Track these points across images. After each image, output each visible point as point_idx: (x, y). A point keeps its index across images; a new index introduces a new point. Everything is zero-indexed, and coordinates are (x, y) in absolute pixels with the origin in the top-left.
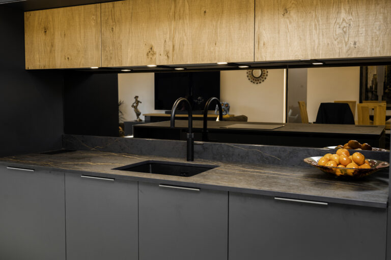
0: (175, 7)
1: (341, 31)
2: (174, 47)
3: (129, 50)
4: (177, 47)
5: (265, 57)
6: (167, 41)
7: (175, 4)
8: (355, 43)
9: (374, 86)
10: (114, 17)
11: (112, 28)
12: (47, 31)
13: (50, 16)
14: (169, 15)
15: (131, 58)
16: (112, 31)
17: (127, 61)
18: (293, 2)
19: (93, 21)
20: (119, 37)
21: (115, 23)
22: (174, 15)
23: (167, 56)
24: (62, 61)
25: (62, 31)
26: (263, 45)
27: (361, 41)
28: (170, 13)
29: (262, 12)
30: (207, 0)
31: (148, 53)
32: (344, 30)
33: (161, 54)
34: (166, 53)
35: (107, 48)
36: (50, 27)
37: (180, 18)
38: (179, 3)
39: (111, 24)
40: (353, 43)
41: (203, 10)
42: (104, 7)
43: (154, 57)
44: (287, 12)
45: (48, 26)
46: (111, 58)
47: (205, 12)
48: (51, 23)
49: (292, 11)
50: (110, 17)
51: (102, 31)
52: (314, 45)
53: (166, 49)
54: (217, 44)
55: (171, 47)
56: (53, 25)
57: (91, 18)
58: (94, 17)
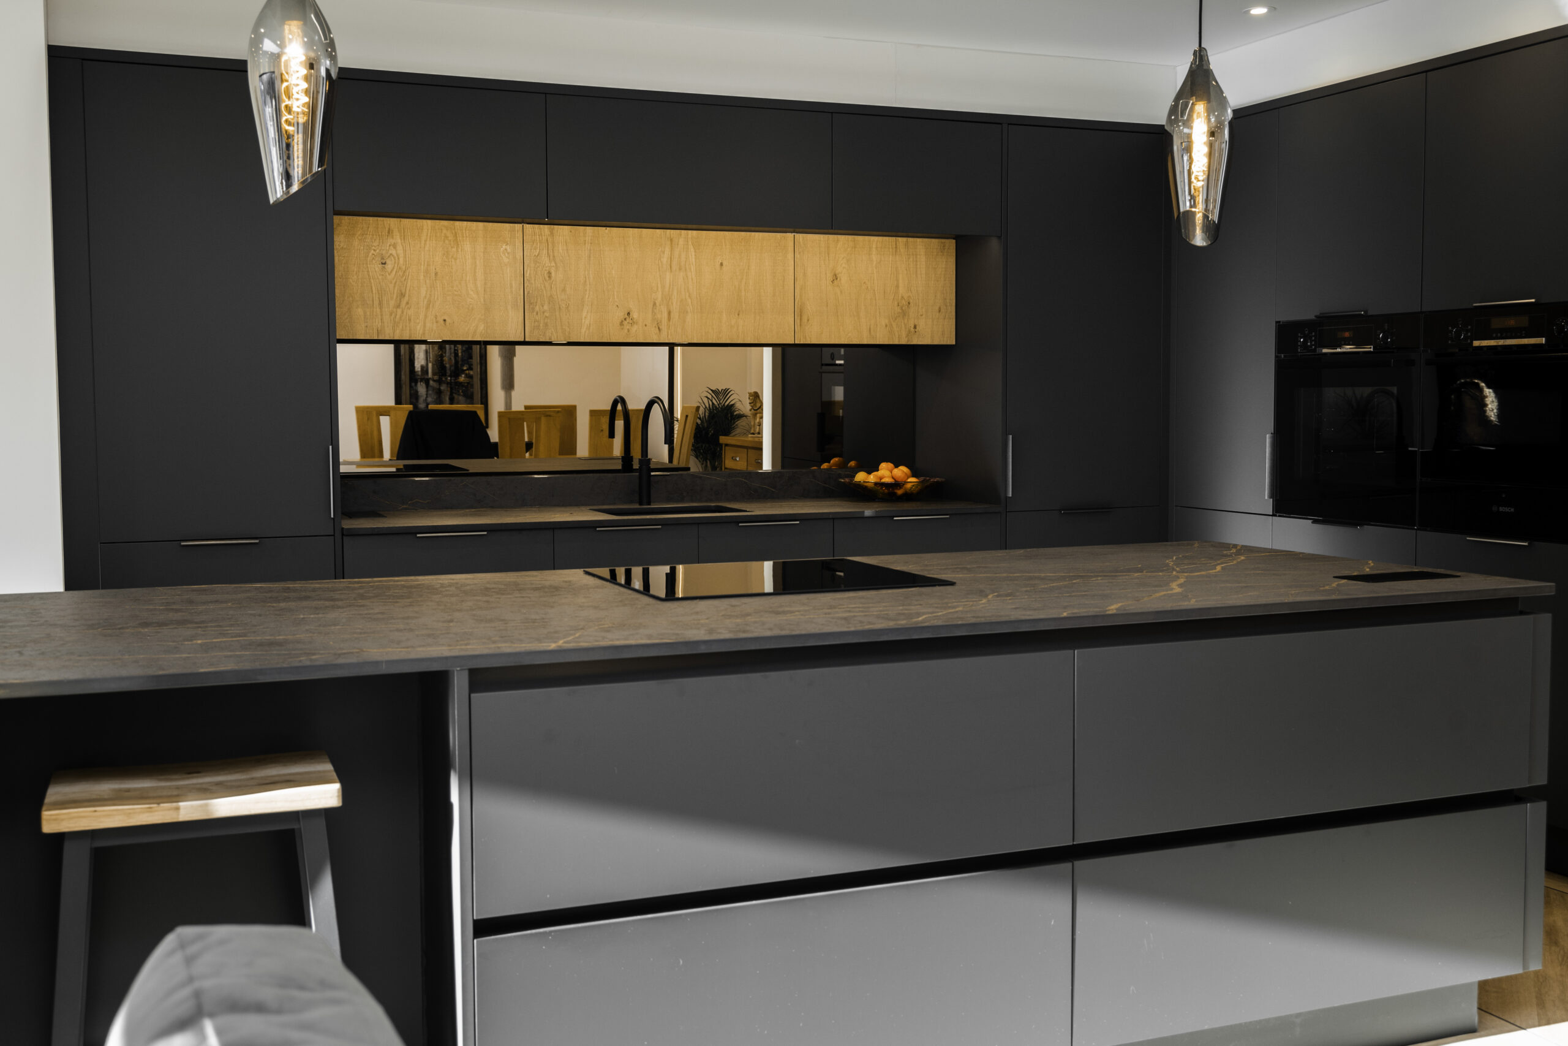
0: (672, 249)
1: (900, 311)
2: (669, 313)
3: (584, 314)
4: (675, 315)
5: (810, 338)
6: (658, 304)
7: (671, 246)
8: (915, 327)
9: (430, 365)
10: (553, 252)
11: (549, 273)
12: (388, 262)
13: (396, 233)
14: (661, 262)
15: (588, 328)
16: (550, 277)
17: (581, 333)
18: (844, 265)
19: (507, 254)
20: (564, 290)
21: (556, 263)
22: (669, 263)
23: (659, 328)
24: (428, 325)
25: (428, 265)
26: (806, 321)
27: (921, 324)
28: (662, 259)
29: (805, 274)
30: (724, 246)
31: (622, 321)
32: (904, 309)
33: (647, 324)
34: (656, 323)
35: (537, 307)
36: (397, 255)
37: (680, 269)
38: (678, 244)
39: (547, 265)
40: (913, 326)
41: (718, 260)
42: (531, 232)
43: (635, 328)
44: (837, 279)
45: (390, 252)
46: (546, 325)
47: (722, 264)
48: (400, 248)
49: (844, 278)
50: (545, 252)
51: (527, 275)
52: (870, 325)
53: (656, 316)
54: (741, 315)
55: (665, 315)
56: (405, 251)
57: (502, 249)
58: (508, 247)
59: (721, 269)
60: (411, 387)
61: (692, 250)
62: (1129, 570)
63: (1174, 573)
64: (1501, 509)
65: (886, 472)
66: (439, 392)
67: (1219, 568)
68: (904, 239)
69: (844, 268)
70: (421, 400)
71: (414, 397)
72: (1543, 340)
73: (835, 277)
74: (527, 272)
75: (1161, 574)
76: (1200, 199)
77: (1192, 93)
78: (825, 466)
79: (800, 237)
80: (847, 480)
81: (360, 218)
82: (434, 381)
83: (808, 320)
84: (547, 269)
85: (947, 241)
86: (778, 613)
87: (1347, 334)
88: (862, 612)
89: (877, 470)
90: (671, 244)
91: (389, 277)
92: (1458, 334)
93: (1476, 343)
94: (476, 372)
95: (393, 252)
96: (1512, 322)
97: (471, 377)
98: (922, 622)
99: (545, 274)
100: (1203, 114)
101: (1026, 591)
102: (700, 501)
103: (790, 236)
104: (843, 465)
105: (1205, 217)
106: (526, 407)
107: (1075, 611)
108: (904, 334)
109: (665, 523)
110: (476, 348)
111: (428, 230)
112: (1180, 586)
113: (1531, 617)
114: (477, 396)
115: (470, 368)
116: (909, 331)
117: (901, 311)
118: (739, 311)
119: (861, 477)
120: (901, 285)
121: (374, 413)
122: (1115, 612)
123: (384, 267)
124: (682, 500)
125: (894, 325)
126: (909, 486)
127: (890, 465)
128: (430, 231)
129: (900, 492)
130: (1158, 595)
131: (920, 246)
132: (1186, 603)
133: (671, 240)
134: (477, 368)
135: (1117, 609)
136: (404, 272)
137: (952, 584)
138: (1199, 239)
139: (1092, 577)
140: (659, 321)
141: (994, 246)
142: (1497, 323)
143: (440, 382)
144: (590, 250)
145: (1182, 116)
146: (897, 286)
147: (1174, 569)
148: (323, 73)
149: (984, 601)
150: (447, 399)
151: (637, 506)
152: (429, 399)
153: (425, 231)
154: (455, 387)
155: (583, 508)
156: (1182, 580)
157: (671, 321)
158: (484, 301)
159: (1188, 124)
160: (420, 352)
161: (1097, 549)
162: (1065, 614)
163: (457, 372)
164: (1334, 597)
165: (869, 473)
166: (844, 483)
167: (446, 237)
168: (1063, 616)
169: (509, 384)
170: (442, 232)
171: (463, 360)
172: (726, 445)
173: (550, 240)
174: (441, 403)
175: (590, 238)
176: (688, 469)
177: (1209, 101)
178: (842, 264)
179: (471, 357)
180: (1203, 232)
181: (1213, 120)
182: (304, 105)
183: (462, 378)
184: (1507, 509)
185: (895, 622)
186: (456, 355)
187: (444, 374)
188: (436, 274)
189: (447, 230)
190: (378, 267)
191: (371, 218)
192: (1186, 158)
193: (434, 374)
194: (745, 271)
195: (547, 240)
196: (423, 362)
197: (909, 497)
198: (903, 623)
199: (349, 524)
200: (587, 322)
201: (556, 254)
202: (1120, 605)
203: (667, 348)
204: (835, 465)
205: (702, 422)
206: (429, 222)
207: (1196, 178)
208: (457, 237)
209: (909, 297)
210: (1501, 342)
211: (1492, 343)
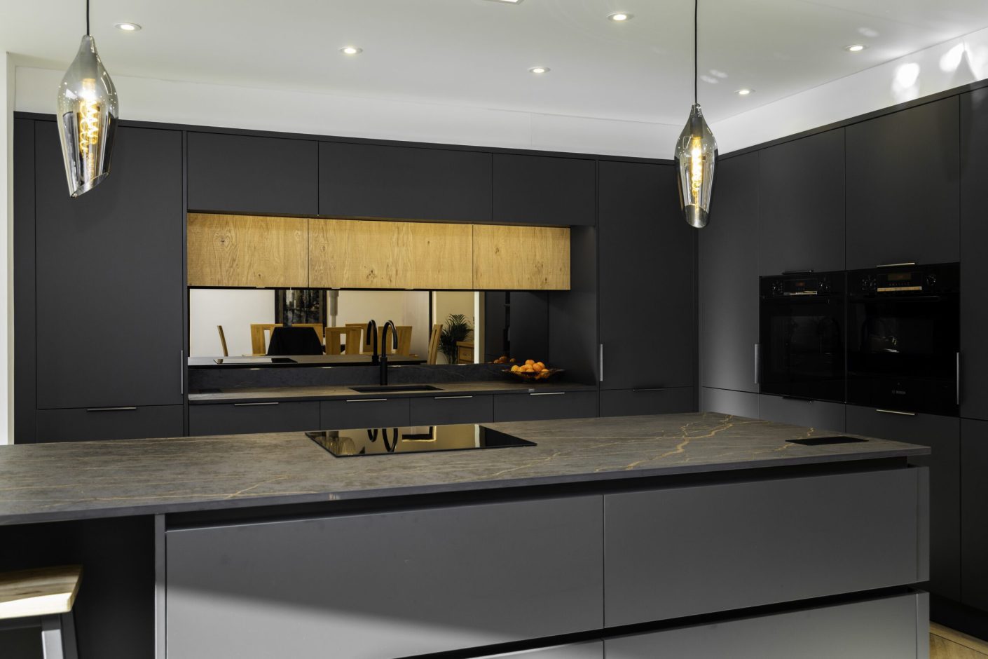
1: (536, 270)
2: (397, 272)
4: (400, 272)
5: (483, 286)
8: (546, 280)
9: (295, 301)
10: (326, 235)
11: (324, 247)
12: (226, 240)
13: (231, 224)
15: (347, 280)
16: (324, 250)
17: (342, 283)
18: (503, 243)
19: (298, 237)
20: (333, 257)
21: (328, 242)
22: (397, 242)
23: (390, 280)
24: (249, 278)
25: (250, 242)
26: (480, 276)
27: (550, 278)
28: (392, 240)
29: (479, 248)
30: (430, 232)
31: (368, 275)
32: (539, 269)
33: (383, 278)
34: (388, 277)
35: (316, 267)
36: (231, 237)
37: (403, 245)
38: (402, 231)
39: (322, 243)
41: (427, 240)
42: (313, 223)
43: (375, 280)
45: (227, 235)
46: (322, 278)
47: (429, 242)
48: (233, 232)
49: (503, 251)
50: (322, 234)
51: (310, 249)
52: (519, 279)
53: (388, 273)
54: (440, 272)
55: (394, 272)
56: (236, 234)
57: (295, 234)
58: (299, 233)
59: (428, 245)
60: (284, 314)
61: (411, 234)
62: (654, 435)
63: (683, 437)
64: (897, 392)
65: (529, 366)
66: (300, 317)
67: (713, 433)
68: (539, 228)
69: (503, 245)
70: (290, 321)
71: (286, 318)
72: (920, 288)
73: (498, 250)
74: (310, 247)
75: (674, 437)
76: (697, 199)
77: (692, 133)
78: (496, 361)
79: (476, 226)
80: (507, 370)
81: (209, 215)
82: (297, 310)
84: (323, 245)
85: (565, 229)
86: (405, 468)
87: (801, 284)
88: (463, 467)
89: (524, 364)
90: (398, 230)
91: (226, 250)
92: (868, 284)
93: (880, 290)
94: (320, 305)
95: (229, 235)
96: (901, 277)
97: (318, 308)
98: (497, 477)
99: (322, 248)
100: (699, 146)
101: (581, 451)
102: (418, 383)
103: (470, 225)
104: (507, 361)
105: (701, 210)
106: (347, 325)
107: (606, 468)
108: (539, 284)
109: (389, 397)
110: (321, 292)
111: (250, 222)
112: (683, 447)
113: (916, 468)
114: (321, 319)
115: (318, 303)
116: (543, 282)
118: (439, 270)
119: (515, 368)
120: (537, 254)
121: (261, 330)
122: (632, 469)
123: (223, 244)
124: (407, 382)
125: (533, 278)
126: (542, 374)
127: (532, 361)
128: (252, 222)
129: (537, 378)
130: (666, 454)
131: (549, 231)
132: (682, 462)
133: (398, 228)
134: (321, 303)
135: (633, 467)
136: (236, 246)
137: (533, 444)
138: (697, 223)
139: (629, 439)
140: (390, 276)
141: (592, 232)
142: (891, 277)
143: (300, 311)
144: (349, 234)
145: (685, 147)
146: (535, 255)
147: (684, 434)
148: (107, 114)
149: (549, 458)
150: (304, 320)
151: (379, 386)
152: (294, 321)
153: (248, 222)
154: (309, 314)
155: (345, 387)
156: (686, 443)
157: (398, 276)
158: (284, 264)
159: (688, 151)
160: (289, 294)
161: (641, 418)
162: (597, 471)
163: (310, 306)
164: (782, 457)
165: (520, 366)
166: (504, 372)
167: (261, 226)
168: (595, 472)
169: (335, 313)
170: (258, 223)
171: (313, 298)
172: (460, 346)
174: (301, 322)
175: (349, 227)
176: (426, 362)
177: (702, 137)
179: (318, 297)
180: (700, 219)
181: (705, 149)
182: (94, 133)
183: (313, 309)
184: (901, 392)
185: (478, 477)
186: (310, 296)
187: (303, 307)
188: (255, 248)
189: (262, 222)
190: (219, 244)
191: (216, 215)
192: (687, 174)
193: (297, 306)
194: (443, 247)
195: (323, 228)
196: (291, 300)
197: (543, 381)
198: (484, 477)
199: (192, 397)
200: (347, 276)
201: (328, 236)
202: (637, 463)
203: (428, 292)
204: (502, 361)
205: (447, 333)
206: (251, 217)
207: (695, 185)
208: (268, 226)
209: (542, 262)
210: (898, 289)
211: (893, 289)
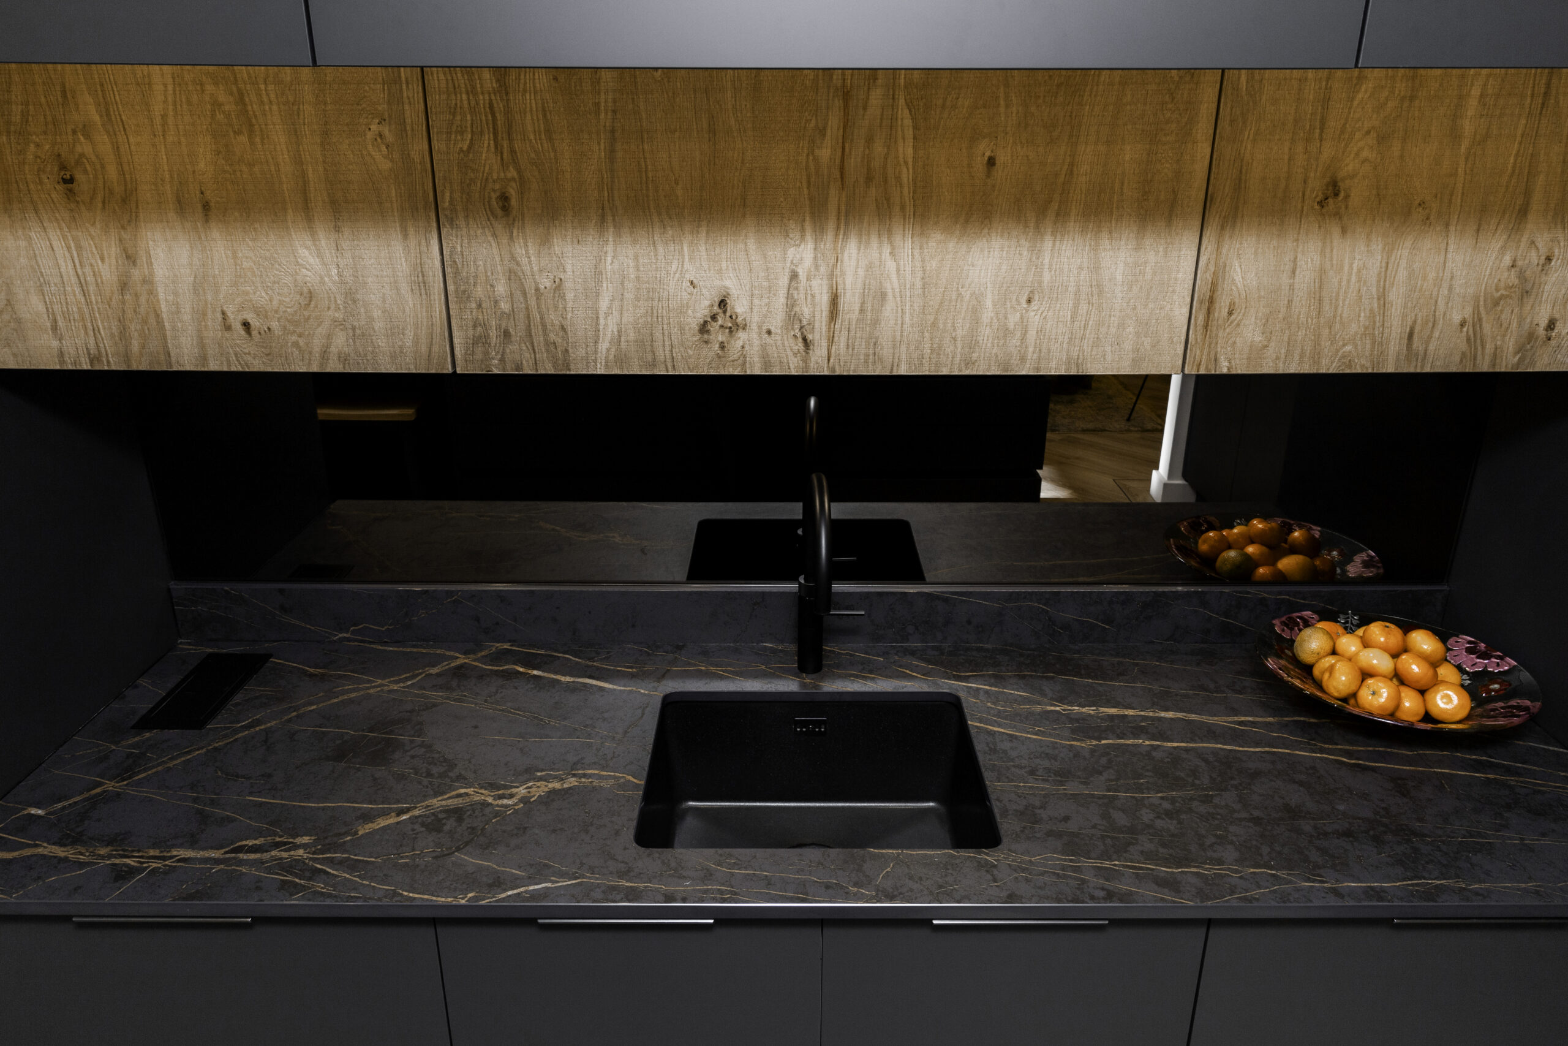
0: (847, 123)
2: (835, 300)
3: (604, 304)
5: (1229, 361)
6: (802, 275)
8: (1551, 325)
10: (510, 139)
11: (504, 197)
12: (79, 176)
14: (816, 159)
15: (617, 340)
17: (596, 352)
18: (1365, 153)
19: (384, 148)
20: (547, 243)
21: (519, 171)
22: (838, 161)
23: (805, 339)
26: (1224, 312)
28: (817, 152)
29: (1240, 184)
30: (1002, 110)
31: (706, 322)
32: (1526, 277)
33: (773, 329)
34: (797, 326)
35: (479, 288)
36: (97, 157)
37: (869, 179)
38: (865, 108)
39: (495, 176)
40: (1544, 323)
41: (984, 149)
42: (443, 85)
43: (739, 339)
44: (1336, 195)
45: (79, 149)
46: (505, 332)
47: (991, 162)
48: (102, 138)
49: (1358, 192)
50: (488, 138)
51: (444, 204)
52: (1415, 322)
53: (797, 309)
54: (1035, 305)
55: (823, 303)
56: (116, 146)
57: (369, 135)
59: (989, 174)
61: (908, 122)
69: (1366, 160)
73: (1334, 189)
74: (443, 192)
79: (1241, 74)
83: (1230, 313)
84: (497, 186)
90: (846, 106)
99: (494, 200)
111: (165, 85)
116: (1531, 337)
117: (1516, 282)
118: (1032, 292)
120: (1536, 207)
123: (70, 190)
125: (1489, 318)
128: (170, 88)
136: (124, 202)
140: (805, 322)
144: (613, 131)
146: (1524, 211)
157: (839, 322)
158: (340, 274)
170: (203, 91)
173: (499, 106)
175: (610, 97)
178: (1362, 149)
189: (216, 84)
190: (54, 190)
194: (1061, 179)
195: (491, 107)
201: (517, 146)
208: (245, 105)
